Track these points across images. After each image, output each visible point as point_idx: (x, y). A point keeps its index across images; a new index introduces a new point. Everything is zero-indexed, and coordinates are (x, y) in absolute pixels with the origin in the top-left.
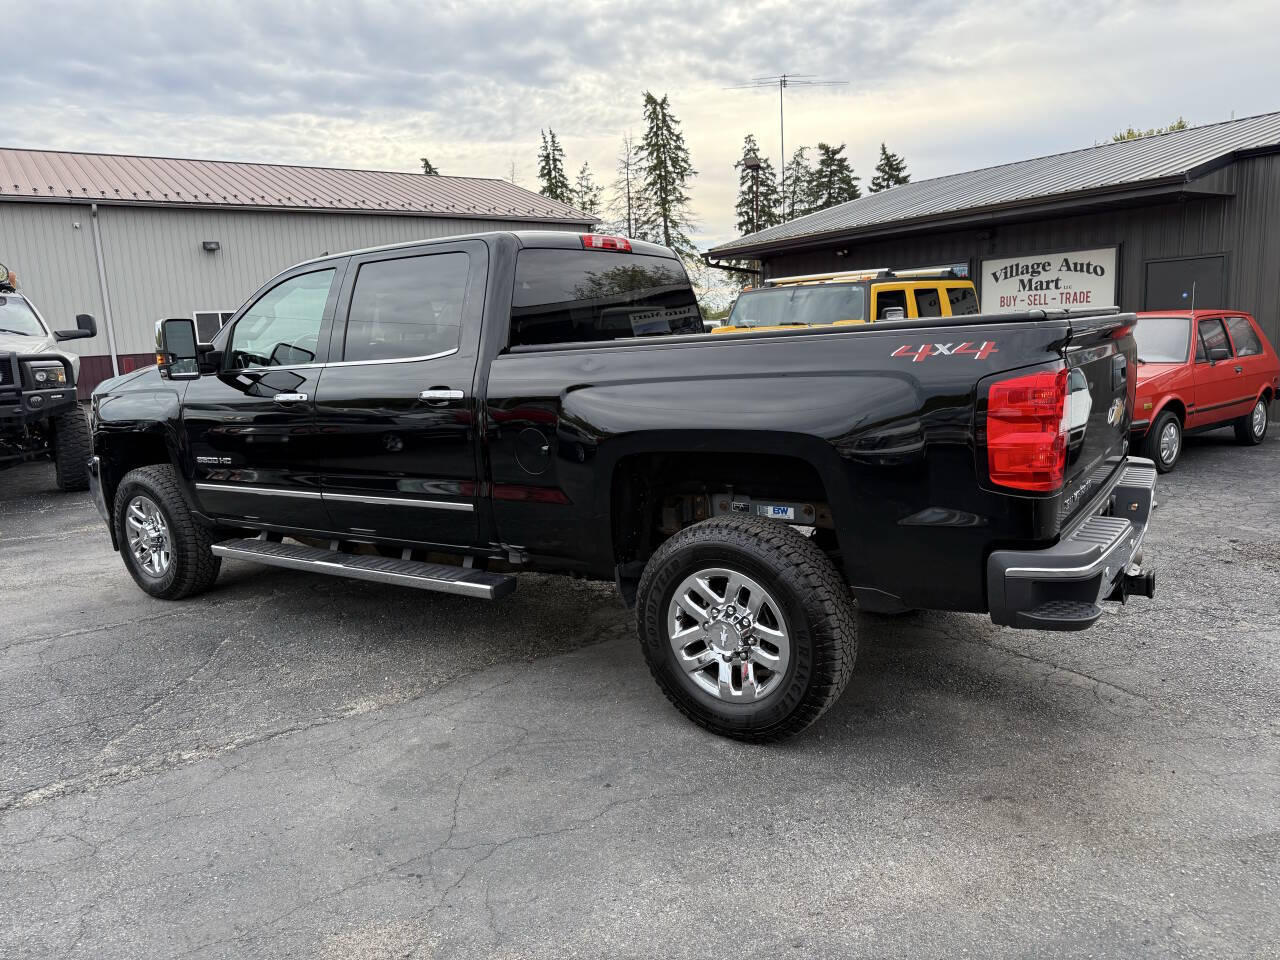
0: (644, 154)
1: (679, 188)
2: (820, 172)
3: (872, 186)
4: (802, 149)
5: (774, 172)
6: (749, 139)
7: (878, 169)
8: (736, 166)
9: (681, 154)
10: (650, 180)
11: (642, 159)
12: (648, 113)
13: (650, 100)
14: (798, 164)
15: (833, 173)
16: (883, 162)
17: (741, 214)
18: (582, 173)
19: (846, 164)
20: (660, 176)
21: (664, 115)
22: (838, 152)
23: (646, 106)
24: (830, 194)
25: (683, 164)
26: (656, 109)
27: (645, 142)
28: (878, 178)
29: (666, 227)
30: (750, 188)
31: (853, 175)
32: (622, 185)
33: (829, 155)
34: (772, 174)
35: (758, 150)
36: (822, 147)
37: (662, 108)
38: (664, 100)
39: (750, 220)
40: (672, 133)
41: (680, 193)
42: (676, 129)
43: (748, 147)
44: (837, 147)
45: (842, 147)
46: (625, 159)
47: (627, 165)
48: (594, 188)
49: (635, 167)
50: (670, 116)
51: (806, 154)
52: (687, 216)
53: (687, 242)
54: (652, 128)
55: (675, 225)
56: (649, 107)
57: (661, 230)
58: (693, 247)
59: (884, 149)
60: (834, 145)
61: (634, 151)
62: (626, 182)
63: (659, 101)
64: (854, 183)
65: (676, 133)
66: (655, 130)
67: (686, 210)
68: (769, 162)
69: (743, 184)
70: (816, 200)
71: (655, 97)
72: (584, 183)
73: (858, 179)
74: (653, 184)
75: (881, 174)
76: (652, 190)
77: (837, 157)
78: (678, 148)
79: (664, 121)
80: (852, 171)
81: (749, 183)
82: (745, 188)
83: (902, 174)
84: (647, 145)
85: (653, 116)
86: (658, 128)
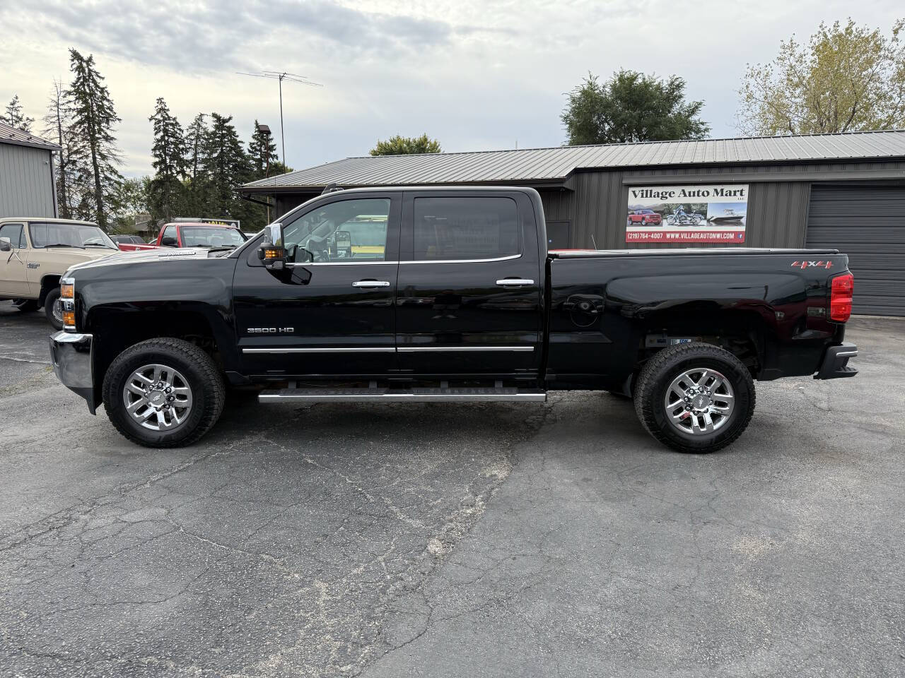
0: (72, 98)
1: (105, 129)
2: (214, 133)
3: (250, 149)
4: (201, 115)
5: (182, 128)
6: (160, 100)
7: (254, 137)
8: (150, 120)
9: (105, 103)
10: (78, 118)
11: (70, 102)
12: (75, 66)
13: (76, 56)
14: (199, 125)
15: (223, 136)
16: (256, 133)
17: (156, 156)
18: (12, 104)
19: (233, 130)
20: (87, 117)
21: (90, 70)
22: (227, 122)
23: (73, 60)
24: (222, 150)
25: (108, 111)
26: (82, 65)
27: (73, 89)
28: (254, 144)
29: (94, 158)
30: (163, 138)
31: (238, 139)
32: (53, 120)
33: (221, 122)
34: (180, 130)
35: (168, 110)
36: (214, 115)
37: (88, 65)
38: (90, 59)
39: (163, 161)
40: (98, 86)
41: (106, 133)
42: (102, 84)
43: (160, 107)
44: (227, 117)
45: (230, 118)
46: (56, 99)
47: (58, 105)
48: (24, 118)
49: (66, 107)
50: (95, 72)
51: (205, 119)
52: (114, 152)
53: (116, 173)
54: (79, 79)
55: (104, 157)
56: (76, 61)
57: (90, 159)
58: (121, 177)
59: (257, 123)
60: (225, 116)
61: (63, 94)
62: (56, 118)
63: (86, 58)
64: (240, 144)
65: (101, 86)
66: (82, 80)
67: (113, 147)
68: (177, 120)
69: (156, 134)
70: (212, 153)
71: (82, 55)
72: (14, 113)
73: (242, 142)
74: (81, 123)
75: (256, 141)
76: (80, 127)
77: (227, 124)
78: (104, 98)
79: (90, 75)
80: (237, 136)
81: (161, 134)
82: (159, 136)
83: (271, 144)
84: (75, 91)
85: (80, 69)
86: (85, 80)
